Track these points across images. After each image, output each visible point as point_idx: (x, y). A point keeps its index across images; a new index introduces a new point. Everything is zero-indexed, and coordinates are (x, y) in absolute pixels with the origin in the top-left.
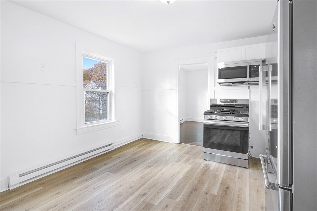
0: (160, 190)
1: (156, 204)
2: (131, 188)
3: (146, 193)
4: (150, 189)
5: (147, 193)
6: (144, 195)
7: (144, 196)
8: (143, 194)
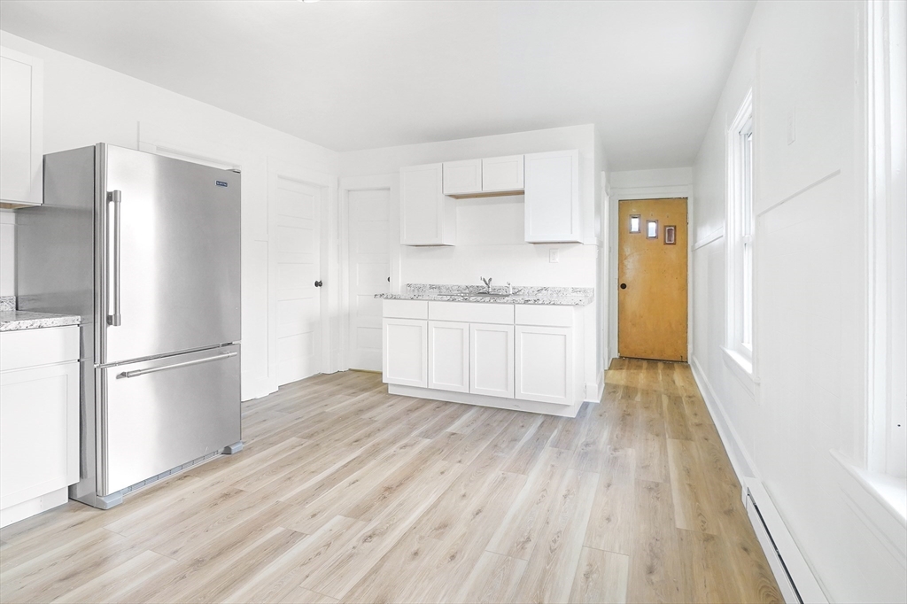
0: (319, 554)
1: (338, 518)
2: (416, 554)
3: (365, 541)
4: (351, 556)
5: (361, 541)
6: (370, 537)
7: (369, 534)
8: (375, 539)
